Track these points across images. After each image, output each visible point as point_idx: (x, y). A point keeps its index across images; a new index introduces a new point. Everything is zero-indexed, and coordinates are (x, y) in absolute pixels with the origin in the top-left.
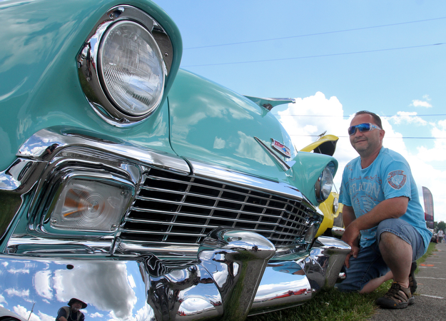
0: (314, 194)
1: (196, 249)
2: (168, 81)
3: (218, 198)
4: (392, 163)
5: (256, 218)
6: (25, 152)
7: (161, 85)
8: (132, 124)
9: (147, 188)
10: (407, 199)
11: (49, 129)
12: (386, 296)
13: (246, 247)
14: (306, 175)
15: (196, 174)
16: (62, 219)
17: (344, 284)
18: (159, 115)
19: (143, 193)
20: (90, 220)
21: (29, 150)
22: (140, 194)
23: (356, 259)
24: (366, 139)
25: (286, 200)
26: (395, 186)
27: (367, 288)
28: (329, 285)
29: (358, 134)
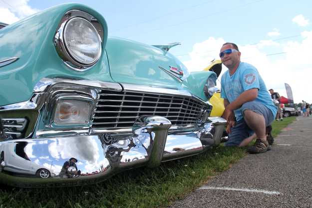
0: (204, 94)
1: (130, 130)
2: (103, 45)
3: (142, 101)
4: (246, 70)
5: (166, 110)
6: (38, 90)
7: (99, 47)
8: (88, 68)
9: (102, 100)
10: (257, 90)
11: (46, 77)
12: (253, 147)
13: (157, 124)
14: (198, 85)
15: (126, 90)
16: (59, 120)
17: (229, 143)
18: (102, 62)
19: (100, 103)
20: (73, 119)
21: (39, 89)
22: (98, 104)
23: (234, 128)
24: (230, 59)
25: (183, 98)
26: (248, 83)
27: (243, 143)
28: (217, 144)
29: (225, 56)
